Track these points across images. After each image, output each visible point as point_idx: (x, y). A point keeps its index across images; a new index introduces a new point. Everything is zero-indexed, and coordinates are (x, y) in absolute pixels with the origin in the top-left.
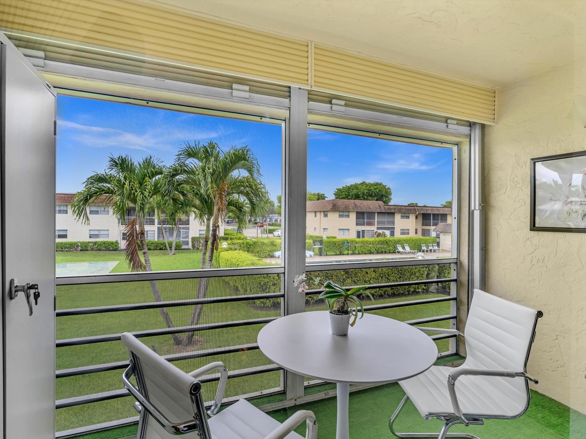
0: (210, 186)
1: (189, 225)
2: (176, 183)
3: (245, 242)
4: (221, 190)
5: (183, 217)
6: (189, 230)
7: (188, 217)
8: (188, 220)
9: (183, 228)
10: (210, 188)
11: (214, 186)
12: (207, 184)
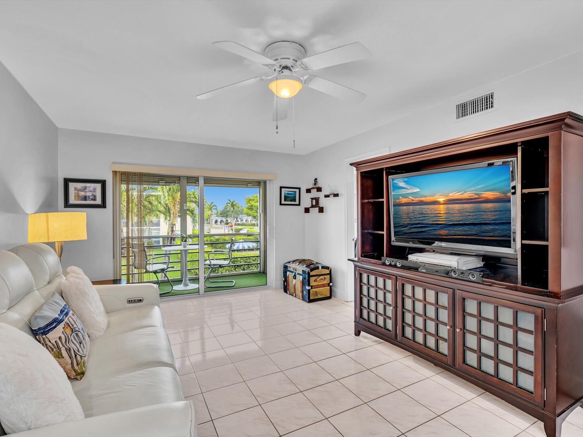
0: (167, 198)
1: (159, 226)
2: (145, 196)
3: (209, 239)
4: (175, 201)
5: (154, 219)
6: (160, 230)
7: (158, 219)
8: (159, 221)
9: (154, 229)
10: (167, 200)
11: (170, 199)
12: (165, 197)
